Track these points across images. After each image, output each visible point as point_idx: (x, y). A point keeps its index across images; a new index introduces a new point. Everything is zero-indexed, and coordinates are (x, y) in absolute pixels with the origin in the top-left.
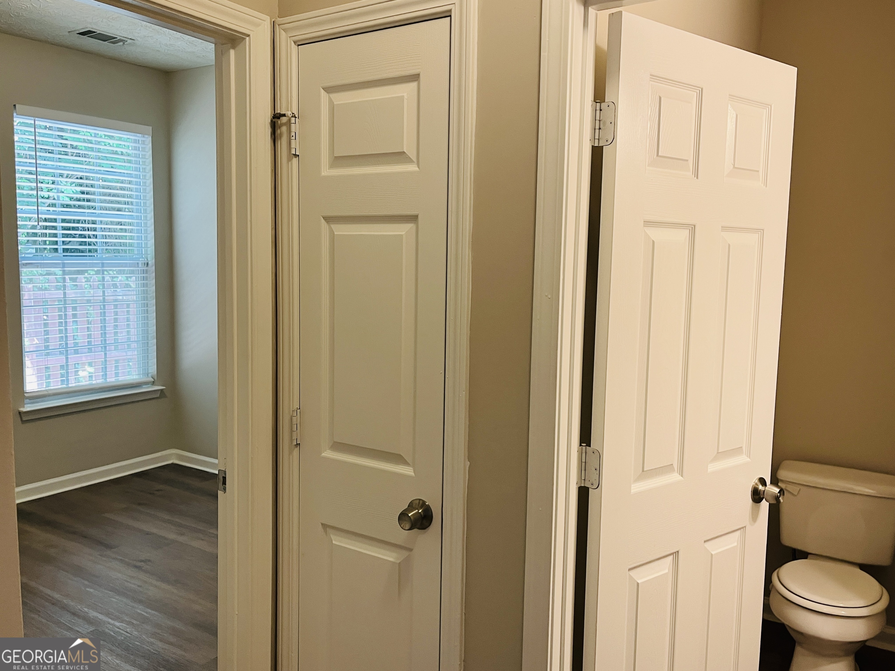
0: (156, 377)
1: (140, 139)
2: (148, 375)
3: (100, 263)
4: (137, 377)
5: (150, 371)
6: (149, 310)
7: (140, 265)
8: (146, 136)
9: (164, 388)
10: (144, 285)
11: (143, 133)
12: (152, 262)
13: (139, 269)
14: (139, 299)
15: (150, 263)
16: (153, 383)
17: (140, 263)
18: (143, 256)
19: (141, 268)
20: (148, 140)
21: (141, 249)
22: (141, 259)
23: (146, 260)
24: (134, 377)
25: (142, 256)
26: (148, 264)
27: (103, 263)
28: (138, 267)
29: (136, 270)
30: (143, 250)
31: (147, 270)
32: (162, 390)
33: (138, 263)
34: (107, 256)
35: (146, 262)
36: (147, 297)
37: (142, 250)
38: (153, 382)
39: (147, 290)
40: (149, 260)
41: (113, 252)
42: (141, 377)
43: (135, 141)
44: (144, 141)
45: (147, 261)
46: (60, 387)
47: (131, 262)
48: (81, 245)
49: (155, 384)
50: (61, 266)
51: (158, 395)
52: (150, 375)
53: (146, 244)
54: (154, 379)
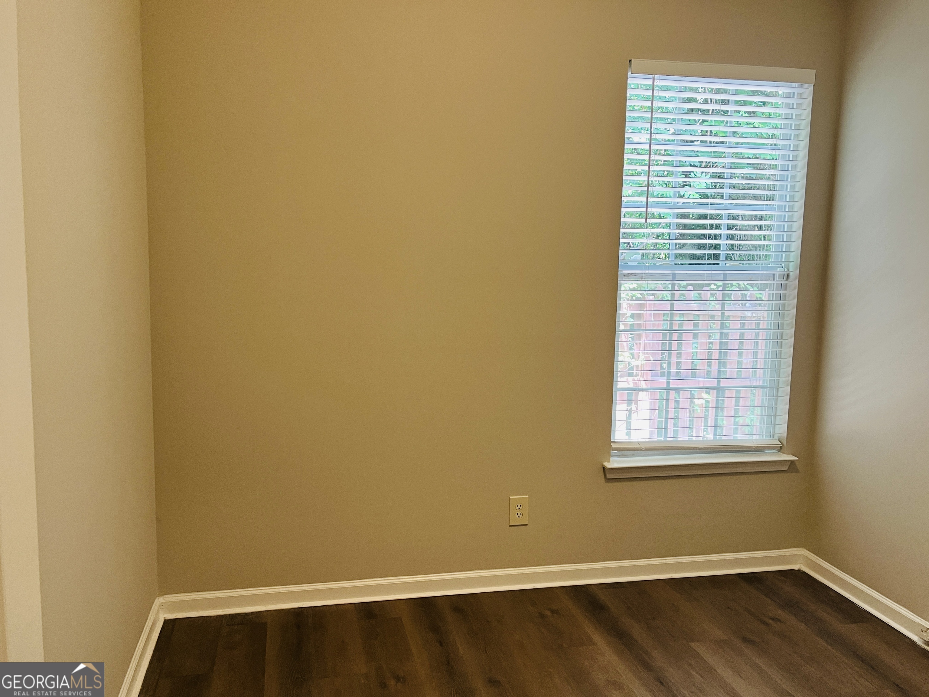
0: (785, 442)
1: (796, 91)
2: (773, 436)
3: (721, 274)
4: (758, 437)
5: (777, 431)
6: (783, 343)
7: (777, 278)
8: (806, 85)
9: (797, 458)
10: (780, 297)
11: (801, 81)
12: (794, 273)
13: (775, 283)
14: (771, 327)
15: (791, 274)
16: (780, 449)
17: (777, 274)
18: (783, 265)
19: (778, 281)
20: (808, 91)
21: (780, 254)
22: (778, 269)
23: (786, 269)
24: (754, 437)
25: (781, 264)
26: (788, 276)
27: (725, 275)
28: (774, 280)
29: (770, 284)
30: (784, 255)
31: (786, 285)
32: (792, 462)
33: (774, 274)
34: (732, 264)
35: (786, 273)
36: (783, 324)
37: (782, 255)
38: (781, 447)
39: (783, 315)
40: (791, 270)
41: (747, 259)
42: (764, 438)
43: (789, 96)
44: (801, 94)
45: (788, 272)
46: (656, 440)
47: (765, 272)
48: (699, 249)
49: (782, 450)
50: (671, 278)
51: (785, 468)
52: (776, 437)
53: (789, 247)
54: (782, 444)
